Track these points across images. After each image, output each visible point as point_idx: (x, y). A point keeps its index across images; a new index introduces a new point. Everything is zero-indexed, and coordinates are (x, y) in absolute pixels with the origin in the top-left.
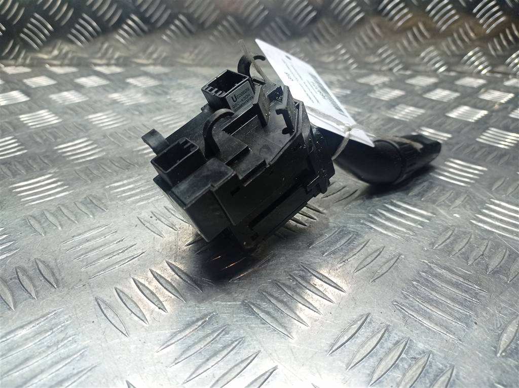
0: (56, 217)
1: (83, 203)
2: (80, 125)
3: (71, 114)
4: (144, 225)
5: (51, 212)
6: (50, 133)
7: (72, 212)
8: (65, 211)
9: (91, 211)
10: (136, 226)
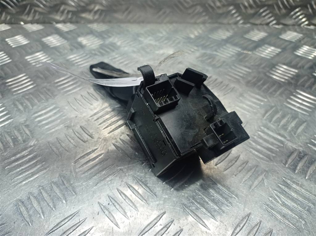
0: (39, 203)
1: (57, 185)
2: (49, 90)
3: (41, 78)
4: (105, 213)
5: (34, 195)
6: (28, 99)
7: (50, 196)
8: (45, 195)
9: (64, 195)
10: (98, 214)
